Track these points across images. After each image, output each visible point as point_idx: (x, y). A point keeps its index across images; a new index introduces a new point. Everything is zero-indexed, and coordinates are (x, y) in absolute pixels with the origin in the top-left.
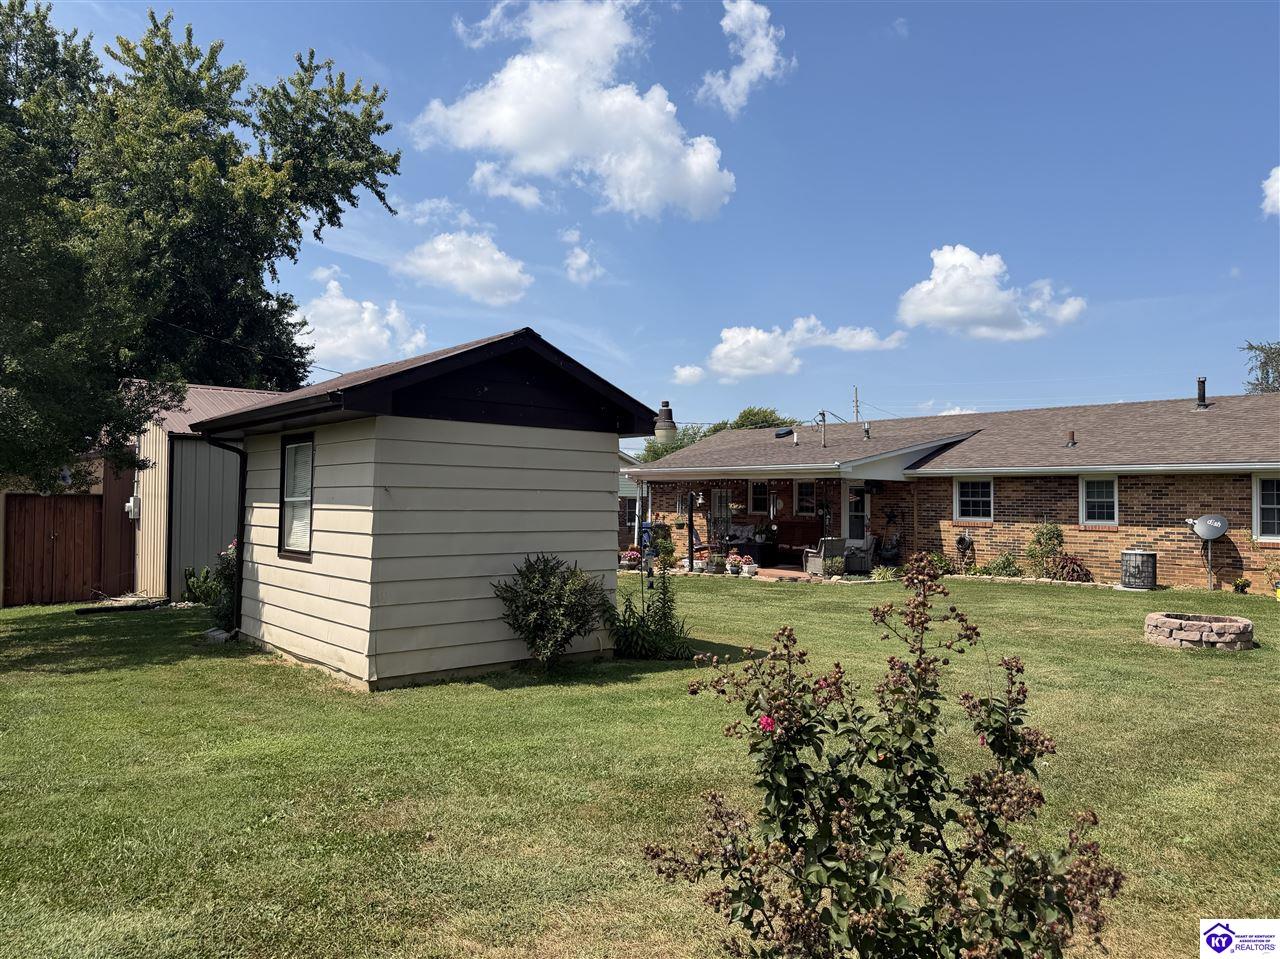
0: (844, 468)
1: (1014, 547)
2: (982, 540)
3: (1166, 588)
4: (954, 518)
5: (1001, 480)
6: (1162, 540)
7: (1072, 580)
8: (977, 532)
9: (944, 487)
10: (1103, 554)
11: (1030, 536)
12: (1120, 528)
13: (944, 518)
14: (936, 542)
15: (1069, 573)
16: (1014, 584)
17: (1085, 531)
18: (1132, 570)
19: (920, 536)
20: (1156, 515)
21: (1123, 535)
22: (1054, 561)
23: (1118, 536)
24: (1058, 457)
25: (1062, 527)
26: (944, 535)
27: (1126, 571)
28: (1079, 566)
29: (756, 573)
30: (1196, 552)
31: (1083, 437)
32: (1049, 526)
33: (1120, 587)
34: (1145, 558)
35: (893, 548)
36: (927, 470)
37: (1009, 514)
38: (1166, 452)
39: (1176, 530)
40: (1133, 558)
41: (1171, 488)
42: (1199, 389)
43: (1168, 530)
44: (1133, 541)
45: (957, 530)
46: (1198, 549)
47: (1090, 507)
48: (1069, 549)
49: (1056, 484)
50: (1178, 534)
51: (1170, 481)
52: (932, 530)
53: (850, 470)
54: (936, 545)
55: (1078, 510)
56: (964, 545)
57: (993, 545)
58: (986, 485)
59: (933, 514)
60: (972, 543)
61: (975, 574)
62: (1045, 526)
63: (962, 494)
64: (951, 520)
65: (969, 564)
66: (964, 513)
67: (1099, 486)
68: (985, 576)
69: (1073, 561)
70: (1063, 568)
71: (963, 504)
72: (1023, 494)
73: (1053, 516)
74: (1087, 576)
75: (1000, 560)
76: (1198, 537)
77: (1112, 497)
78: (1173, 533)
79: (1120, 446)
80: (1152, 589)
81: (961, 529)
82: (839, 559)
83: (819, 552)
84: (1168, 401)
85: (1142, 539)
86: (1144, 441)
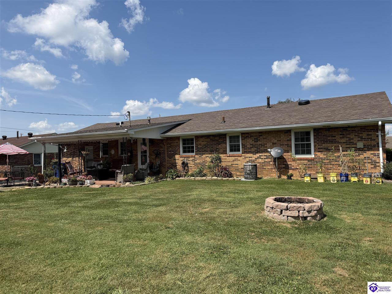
0: (130, 132)
1: (203, 164)
2: (191, 162)
3: (261, 178)
4: (181, 154)
5: (198, 137)
6: (258, 158)
7: (225, 177)
8: (189, 159)
9: (176, 141)
10: (237, 166)
11: (209, 160)
12: (243, 155)
13: (177, 154)
14: (174, 164)
15: (224, 174)
16: (203, 180)
17: (229, 156)
18: (248, 172)
19: (169, 162)
20: (256, 149)
21: (243, 157)
22: (218, 169)
23: (242, 158)
24: (219, 127)
25: (221, 155)
26: (177, 161)
27: (246, 172)
28: (228, 171)
29: (94, 183)
30: (271, 163)
31: (228, 119)
32: (216, 155)
33: (243, 179)
34: (253, 166)
35: (157, 168)
36: (170, 134)
37: (201, 151)
38: (258, 123)
39: (263, 154)
40: (248, 167)
41: (261, 137)
42: (268, 101)
43: (261, 154)
44: (247, 159)
45: (182, 159)
46: (272, 162)
47: (231, 146)
48: (224, 164)
49: (218, 138)
50: (264, 156)
51: (260, 134)
52: (172, 159)
53: (133, 133)
54: (174, 165)
55: (226, 148)
56: (185, 165)
57: (196, 164)
58: (192, 140)
59: (173, 152)
60: (187, 164)
61: (188, 177)
62: (214, 156)
63: (184, 144)
64: (180, 155)
65: (186, 173)
66: (184, 152)
67: (234, 138)
68: (192, 178)
69: (225, 169)
70: (221, 172)
71: (184, 148)
72: (206, 143)
73: (217, 151)
74: (231, 176)
75: (197, 170)
76: (273, 157)
77: (239, 142)
78: (262, 156)
79: (241, 122)
80: (256, 179)
81: (183, 158)
82: (131, 174)
83: (121, 172)
84: (256, 107)
85: (251, 159)
86: (250, 120)
